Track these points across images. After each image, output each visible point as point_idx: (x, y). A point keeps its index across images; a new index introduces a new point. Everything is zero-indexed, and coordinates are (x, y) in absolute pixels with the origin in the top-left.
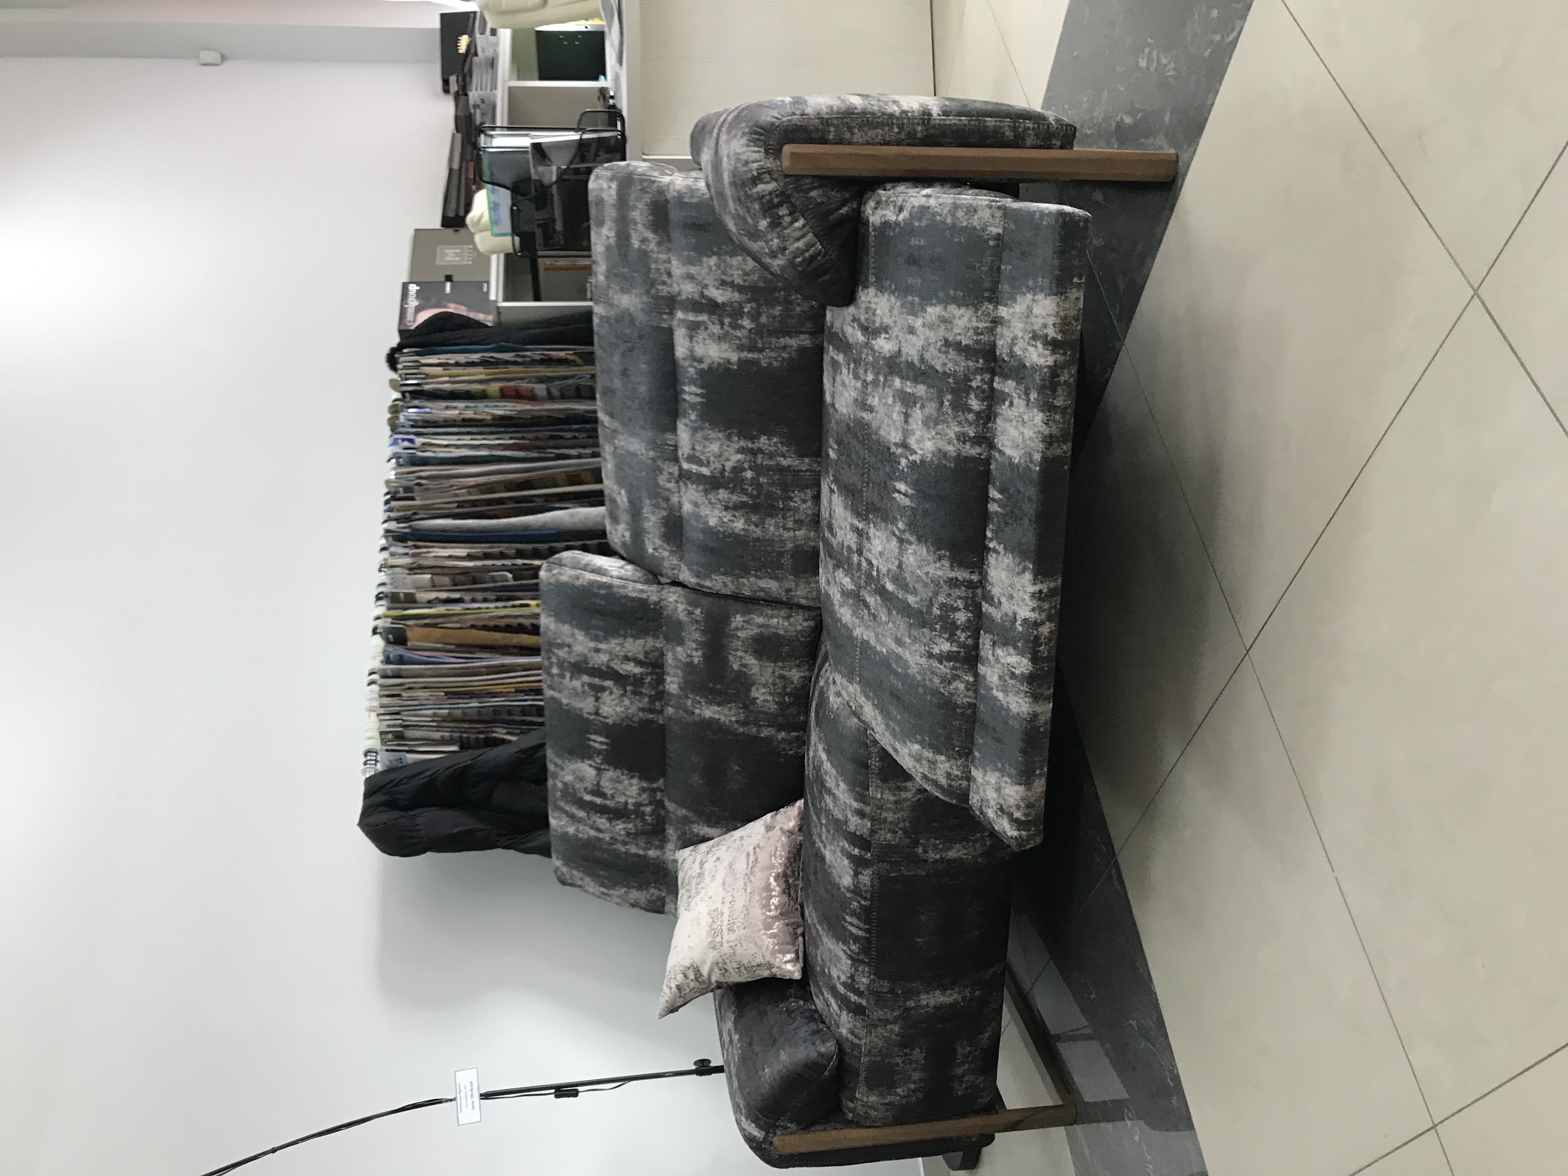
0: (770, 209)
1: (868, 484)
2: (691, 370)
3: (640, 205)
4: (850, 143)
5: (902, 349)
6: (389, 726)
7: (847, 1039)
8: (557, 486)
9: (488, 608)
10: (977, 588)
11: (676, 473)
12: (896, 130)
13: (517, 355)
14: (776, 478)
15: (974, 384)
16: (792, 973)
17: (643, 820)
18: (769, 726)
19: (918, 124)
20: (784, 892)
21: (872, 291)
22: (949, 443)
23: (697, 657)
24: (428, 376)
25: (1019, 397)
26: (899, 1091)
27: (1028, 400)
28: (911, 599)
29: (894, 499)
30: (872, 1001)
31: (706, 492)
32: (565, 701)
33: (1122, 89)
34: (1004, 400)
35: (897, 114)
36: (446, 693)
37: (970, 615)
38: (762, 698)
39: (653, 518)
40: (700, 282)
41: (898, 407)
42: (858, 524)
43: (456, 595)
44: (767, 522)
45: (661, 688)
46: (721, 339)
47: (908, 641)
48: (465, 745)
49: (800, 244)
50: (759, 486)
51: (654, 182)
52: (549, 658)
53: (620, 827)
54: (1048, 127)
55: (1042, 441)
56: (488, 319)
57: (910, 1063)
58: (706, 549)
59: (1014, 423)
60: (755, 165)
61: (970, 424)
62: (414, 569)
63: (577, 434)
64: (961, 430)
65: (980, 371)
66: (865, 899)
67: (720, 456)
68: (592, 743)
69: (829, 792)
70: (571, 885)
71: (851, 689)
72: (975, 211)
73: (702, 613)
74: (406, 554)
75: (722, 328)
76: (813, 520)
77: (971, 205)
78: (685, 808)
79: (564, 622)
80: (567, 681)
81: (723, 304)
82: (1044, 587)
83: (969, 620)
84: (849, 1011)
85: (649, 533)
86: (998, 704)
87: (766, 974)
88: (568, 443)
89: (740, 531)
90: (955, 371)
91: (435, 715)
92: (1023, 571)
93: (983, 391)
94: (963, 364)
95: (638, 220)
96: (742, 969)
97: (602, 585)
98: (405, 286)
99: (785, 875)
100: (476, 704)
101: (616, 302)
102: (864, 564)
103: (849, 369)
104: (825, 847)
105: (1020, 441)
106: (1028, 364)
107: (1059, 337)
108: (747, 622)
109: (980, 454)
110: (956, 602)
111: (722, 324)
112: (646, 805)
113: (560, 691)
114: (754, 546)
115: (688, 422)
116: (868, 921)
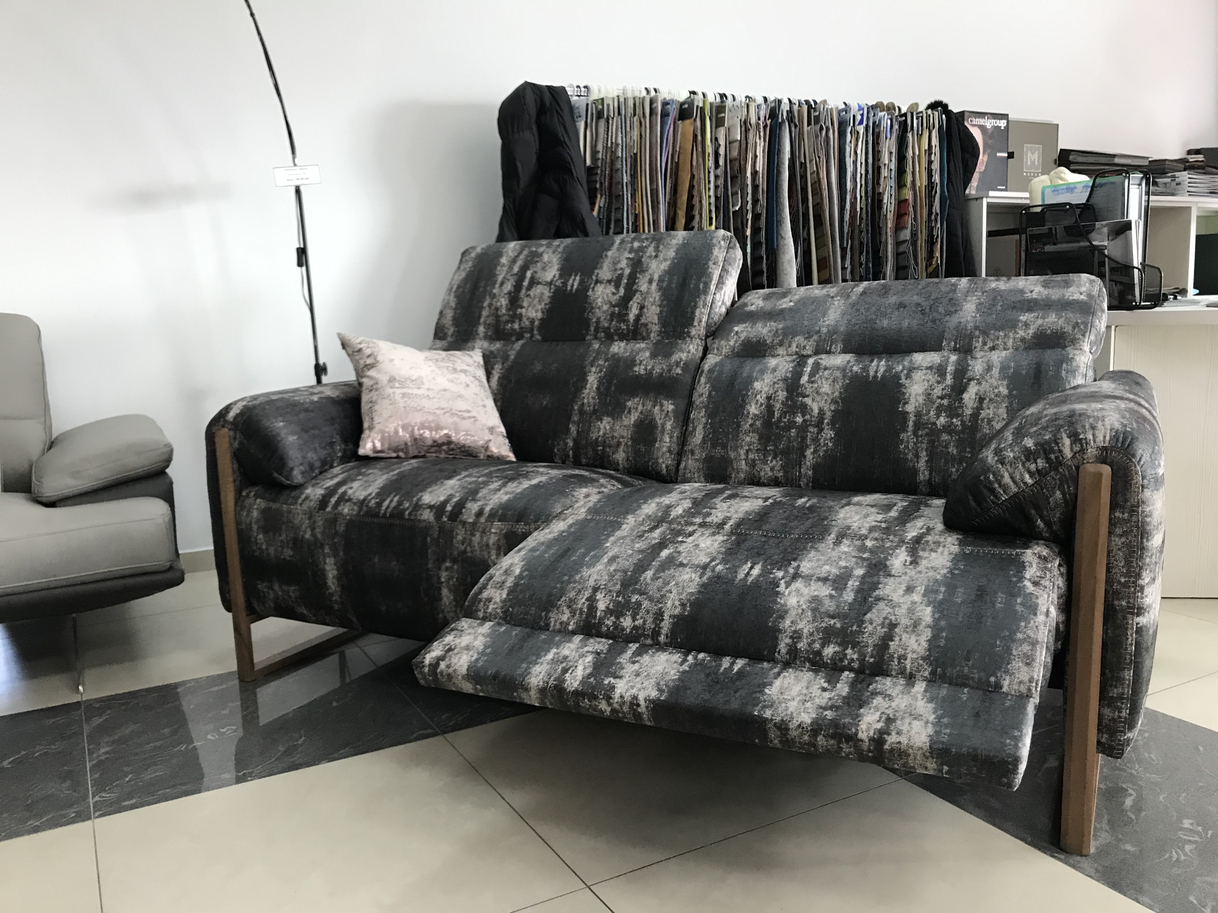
0: (1045, 451)
1: (765, 536)
2: (901, 367)
3: (1061, 322)
4: (1110, 533)
5: (892, 579)
6: (608, 105)
7: (302, 493)
8: (817, 249)
9: (709, 189)
10: (653, 639)
11: (804, 353)
12: (1123, 580)
13: (937, 214)
14: (795, 444)
15: (849, 651)
16: (364, 447)
17: (508, 322)
18: (578, 431)
19: (1128, 602)
20: (435, 441)
21: (955, 549)
22: (792, 622)
23: (640, 370)
24: (920, 136)
25: (830, 699)
26: (261, 536)
27: (825, 709)
28: (649, 574)
29: (746, 563)
30: (330, 516)
31: (785, 380)
32: (609, 253)
33: (1161, 799)
34: (829, 682)
35: (1141, 582)
36: (635, 154)
37: (628, 630)
38: (601, 426)
39: (765, 331)
40: (983, 378)
41: (835, 571)
42: (730, 524)
43: (721, 162)
44: (755, 435)
45: (616, 338)
46: (928, 395)
47: (612, 569)
48: (591, 171)
49: (1007, 479)
50: (788, 428)
51: (1084, 335)
52: (647, 239)
53: (504, 302)
54: (1122, 732)
55: (782, 720)
56: (972, 190)
57: (281, 546)
59: (805, 691)
60: (1090, 437)
61: (809, 645)
62: (745, 125)
64: (805, 635)
65: (862, 659)
66: (410, 514)
67: (817, 393)
68: (573, 277)
69: (504, 485)
70: (461, 261)
71: (583, 510)
72: (1028, 664)
73: (677, 374)
74: (759, 119)
75: (938, 397)
76: (755, 477)
77: (1033, 660)
78: (515, 359)
79: (677, 252)
80: (627, 255)
81: (962, 399)
82: (642, 709)
83: (623, 629)
84: (324, 496)
85: (752, 328)
86: (543, 653)
87: (366, 425)
88: (856, 259)
89: (748, 410)
90: (864, 633)
91: (617, 145)
92: (659, 690)
93: (841, 660)
94: (870, 642)
95: (1047, 320)
97: (707, 285)
98: (1004, 116)
99: (449, 443)
100: (625, 181)
101: (969, 298)
102: (691, 529)
103: (881, 522)
104: (460, 480)
105: (786, 697)
106: (862, 710)
107: (886, 747)
108: (667, 414)
109: (779, 652)
110: (641, 618)
111: (942, 398)
112: (520, 325)
113: (618, 249)
114: (734, 423)
115: (851, 364)
116: (392, 515)
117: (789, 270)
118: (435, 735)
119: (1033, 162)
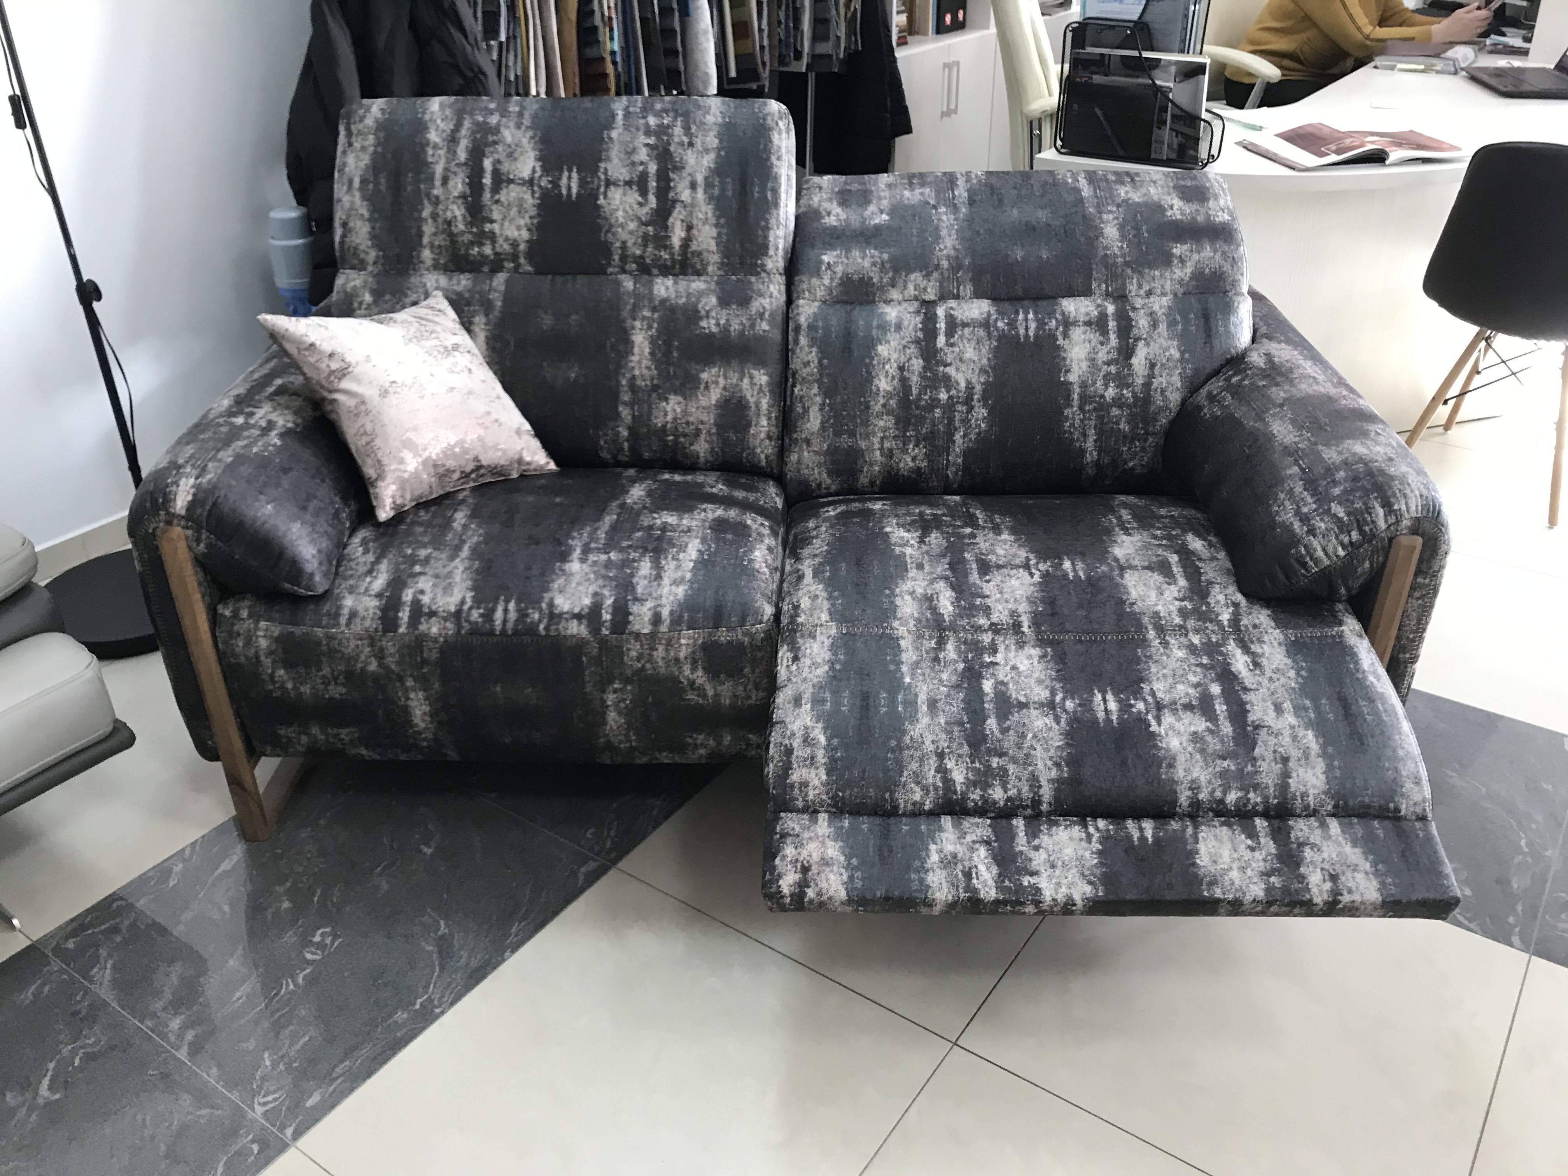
0: (1358, 521)
1: (1080, 641)
2: (1053, 322)
4: (1409, 596)
5: (1252, 693)
7: (340, 607)
11: (927, 297)
14: (941, 427)
15: (1251, 795)
16: (382, 508)
17: (472, 243)
18: (634, 416)
21: (1278, 635)
22: (1185, 770)
23: (709, 325)
25: (1265, 860)
26: (282, 672)
27: (1267, 874)
28: (992, 723)
29: (1093, 693)
30: (406, 640)
31: (917, 342)
32: (614, 134)
34: (1249, 836)
37: (1002, 803)
38: (669, 408)
39: (867, 263)
40: (1151, 337)
41: (1191, 691)
42: (1025, 624)
44: (890, 418)
45: (655, 271)
46: (1092, 360)
47: (942, 721)
49: (1320, 553)
50: (931, 408)
51: (1242, 275)
53: (457, 211)
55: (1237, 899)
57: (323, 683)
59: (1235, 855)
60: (1404, 507)
61: (1211, 794)
64: (1203, 784)
65: (1267, 802)
66: (547, 628)
67: (961, 360)
68: (566, 174)
69: (657, 567)
71: (824, 615)
72: (1416, 783)
73: (764, 331)
75: (1104, 363)
76: (893, 469)
78: (503, 306)
79: (720, 136)
80: (642, 139)
81: (1131, 365)
82: (1078, 905)
83: (995, 803)
84: (381, 609)
85: (846, 257)
86: (923, 854)
89: (876, 385)
90: (1261, 773)
92: (1090, 883)
93: (1245, 805)
94: (1270, 782)
95: (1202, 255)
97: (775, 194)
99: (478, 467)
101: (1105, 216)
102: (986, 638)
103: (1181, 600)
104: (581, 561)
105: (1222, 866)
106: (1302, 869)
107: (1342, 904)
108: (760, 390)
109: (1181, 806)
110: (1014, 787)
111: (1108, 363)
112: (494, 248)
113: (626, 127)
114: (860, 402)
115: (994, 317)
116: (516, 632)
118: (605, 870)
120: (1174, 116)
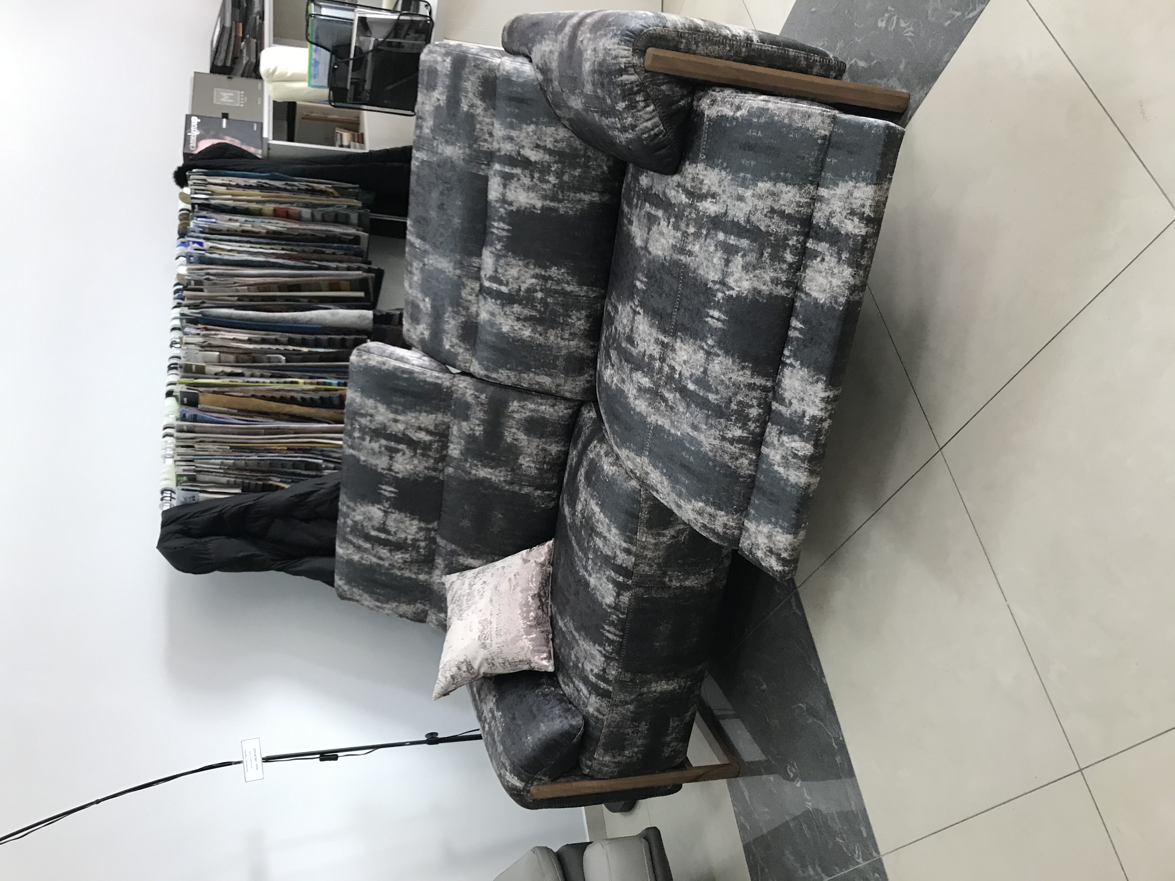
0: (629, 94)
1: (678, 309)
2: (502, 210)
3: (472, 78)
4: (694, 54)
5: (729, 211)
6: (184, 470)
7: (593, 715)
8: (320, 291)
9: (264, 382)
10: (769, 391)
11: (478, 289)
12: (728, 48)
13: (286, 184)
14: (560, 299)
15: (790, 243)
16: (547, 667)
17: (418, 552)
18: (528, 486)
19: (743, 46)
20: (539, 608)
21: (701, 166)
22: (764, 284)
23: (479, 431)
24: (213, 193)
25: (831, 255)
26: (627, 752)
27: (840, 259)
28: (712, 397)
29: (707, 322)
30: (617, 688)
31: (503, 305)
32: (363, 458)
33: (859, 41)
34: (816, 257)
35: (730, 36)
36: (231, 447)
37: (760, 411)
38: (527, 465)
39: (453, 322)
40: (518, 143)
41: (719, 254)
42: (663, 338)
43: (239, 370)
44: (549, 332)
45: (444, 452)
46: (529, 189)
47: (704, 427)
48: (246, 489)
49: (649, 124)
50: (546, 304)
51: (486, 61)
52: (352, 424)
53: (399, 556)
54: (829, 61)
55: (848, 289)
56: (258, 153)
57: (637, 733)
58: (494, 348)
59: (824, 274)
60: (624, 60)
61: (783, 271)
62: (205, 347)
63: (336, 251)
64: (776, 275)
65: (798, 234)
66: (623, 613)
67: (517, 279)
68: (382, 492)
69: (600, 535)
70: (350, 599)
71: (638, 459)
72: (809, 116)
73: (486, 398)
74: (198, 334)
75: (532, 180)
76: (584, 334)
77: (806, 112)
78: (455, 544)
79: (368, 397)
80: (366, 443)
81: (536, 162)
82: (830, 394)
83: (759, 415)
84: (598, 695)
85: (448, 333)
86: (778, 476)
87: (526, 667)
88: (328, 257)
89: (527, 337)
90: (777, 231)
91: (222, 464)
92: (817, 382)
93: (797, 249)
94: (784, 227)
95: (469, 89)
96: (507, 664)
97: (404, 371)
98: (188, 118)
99: (539, 596)
100: (256, 458)
101: (440, 151)
102: (666, 369)
103: (669, 223)
104: (590, 575)
105: (828, 287)
106: (842, 232)
107: (872, 215)
108: (522, 407)
109: (787, 294)
110: (751, 400)
111: (532, 177)
112: (422, 541)
113: (359, 450)
114: (537, 349)
115: (494, 250)
116: (622, 630)
117: (340, 316)
118: (797, 595)
119: (231, 97)
120: (395, 37)
